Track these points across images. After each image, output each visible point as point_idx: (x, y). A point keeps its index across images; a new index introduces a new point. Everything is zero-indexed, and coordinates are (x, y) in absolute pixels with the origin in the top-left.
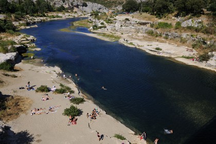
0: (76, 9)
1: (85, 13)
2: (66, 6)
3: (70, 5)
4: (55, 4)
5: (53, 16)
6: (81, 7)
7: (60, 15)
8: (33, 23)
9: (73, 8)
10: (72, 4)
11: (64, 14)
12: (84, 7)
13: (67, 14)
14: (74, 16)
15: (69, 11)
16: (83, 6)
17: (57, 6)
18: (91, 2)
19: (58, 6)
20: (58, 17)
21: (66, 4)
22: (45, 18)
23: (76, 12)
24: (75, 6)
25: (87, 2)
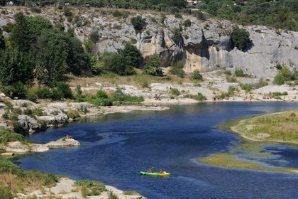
0: (193, 63)
1: (244, 81)
2: (150, 49)
3: (169, 43)
4: (95, 38)
5: (102, 95)
6: (222, 52)
7: (130, 89)
8: (38, 130)
9: (180, 57)
10: (178, 38)
11: (146, 86)
12: (236, 53)
13: (158, 86)
14: (200, 97)
15: (166, 70)
16: (230, 46)
17: (108, 48)
18: (269, 24)
19: (111, 50)
20: (123, 99)
21: (148, 39)
22: (74, 106)
23: (197, 77)
24: (192, 48)
25: (249, 28)
